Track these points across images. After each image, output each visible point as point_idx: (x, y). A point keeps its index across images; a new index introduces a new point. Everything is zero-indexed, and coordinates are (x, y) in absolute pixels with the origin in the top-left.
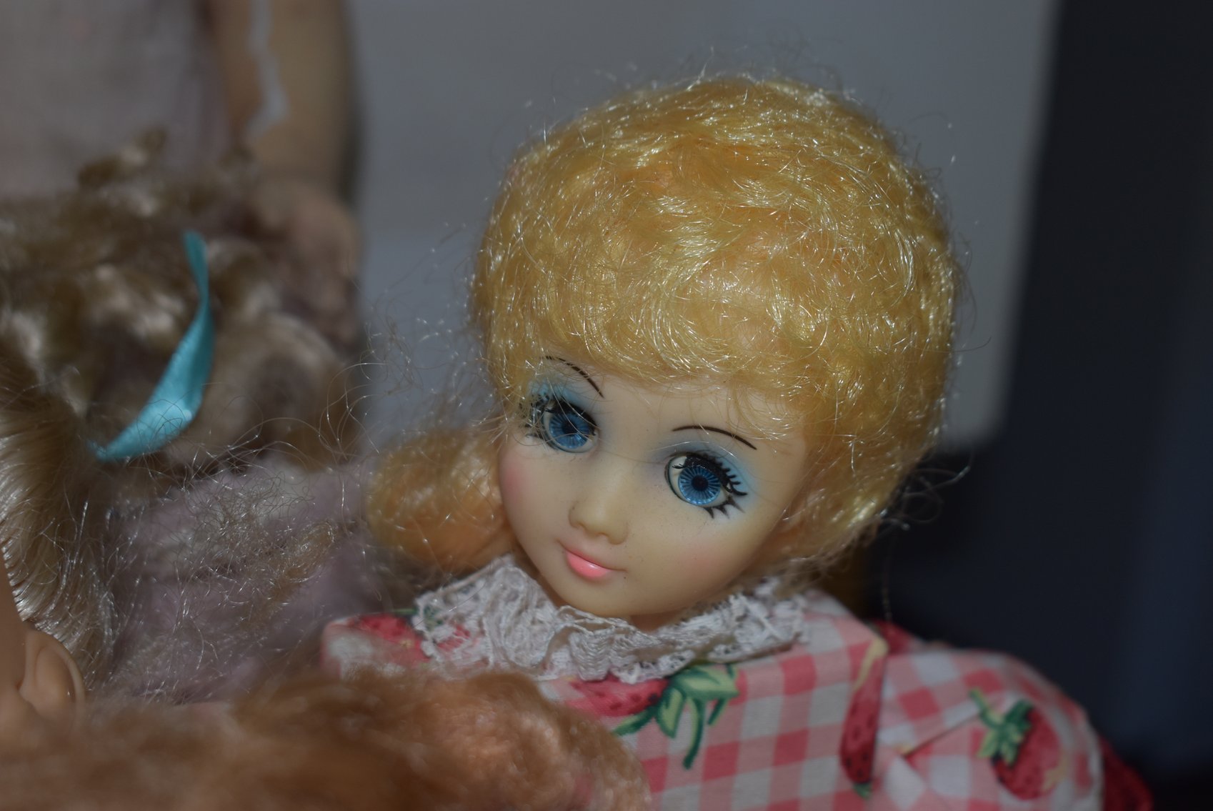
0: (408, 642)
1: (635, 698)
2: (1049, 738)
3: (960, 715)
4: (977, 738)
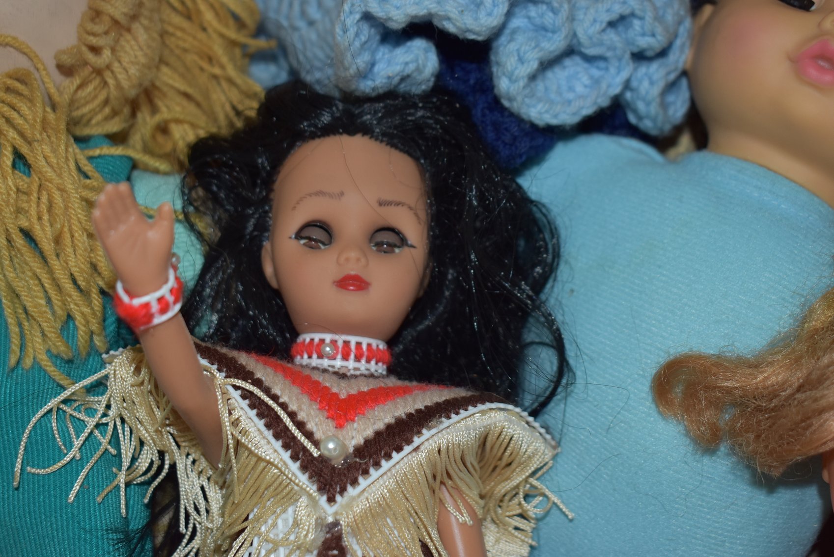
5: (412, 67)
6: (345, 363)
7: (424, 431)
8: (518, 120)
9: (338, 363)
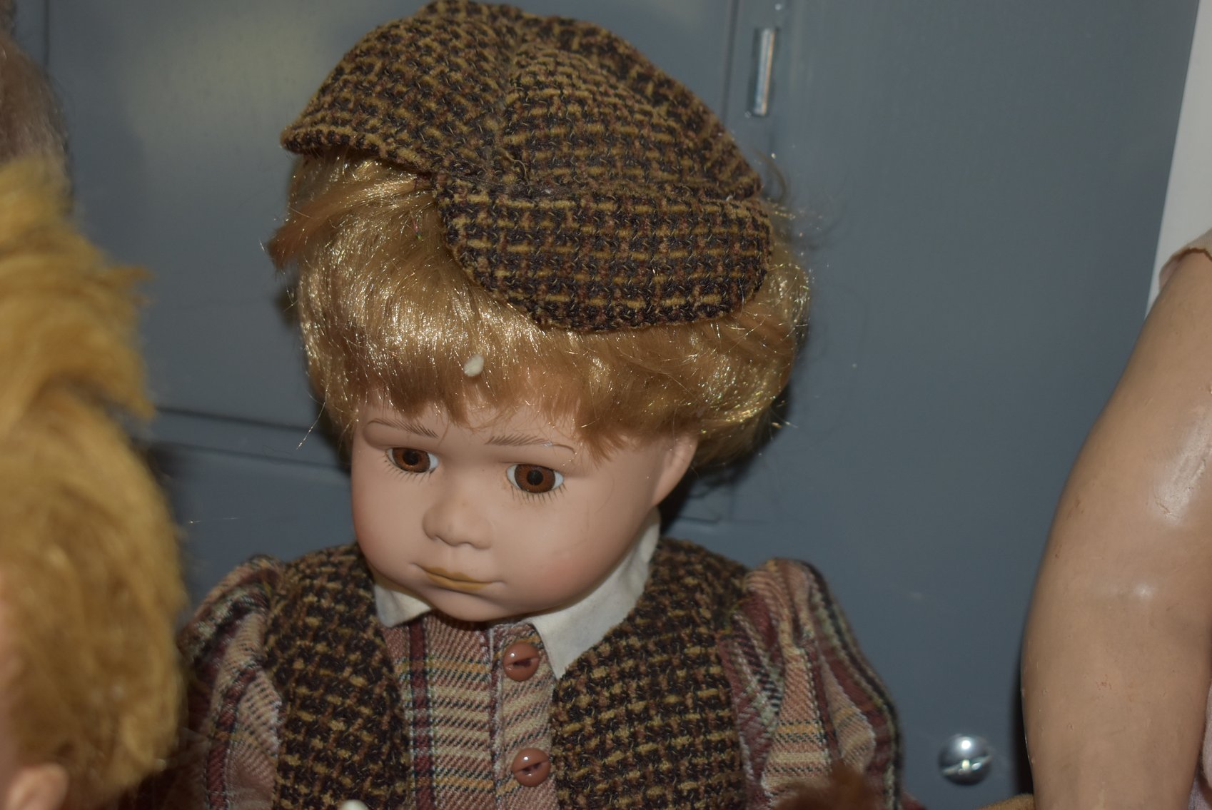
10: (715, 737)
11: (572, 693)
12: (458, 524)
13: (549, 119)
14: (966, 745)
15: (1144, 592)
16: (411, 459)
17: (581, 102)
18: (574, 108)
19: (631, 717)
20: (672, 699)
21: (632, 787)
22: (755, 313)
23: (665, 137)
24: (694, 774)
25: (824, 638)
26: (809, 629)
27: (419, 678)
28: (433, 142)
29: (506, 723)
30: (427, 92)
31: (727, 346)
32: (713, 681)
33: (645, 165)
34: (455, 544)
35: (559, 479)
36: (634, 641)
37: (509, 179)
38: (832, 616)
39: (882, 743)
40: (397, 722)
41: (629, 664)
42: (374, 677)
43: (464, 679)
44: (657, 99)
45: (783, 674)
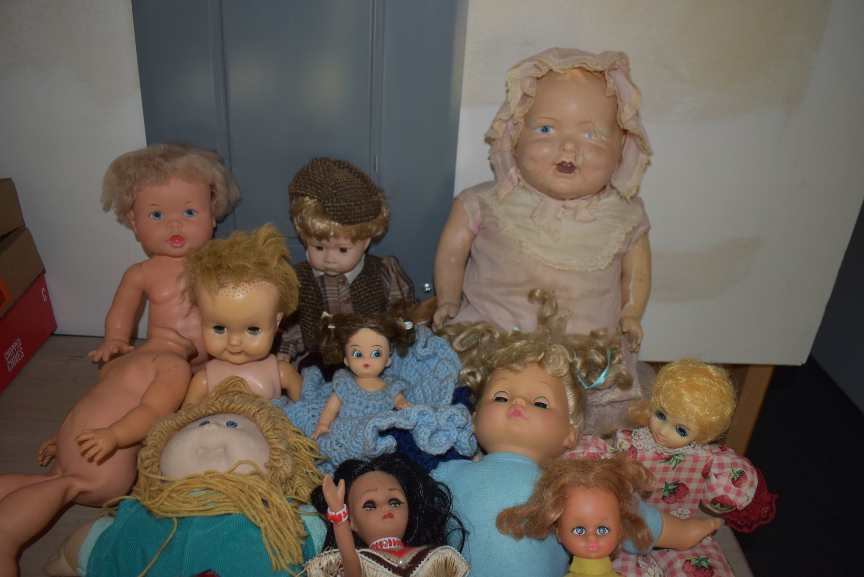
0: (630, 437)
1: (666, 458)
2: (746, 477)
3: (728, 470)
4: (730, 474)
5: (389, 445)
6: (391, 547)
7: (429, 554)
8: (427, 455)
9: (388, 547)
10: (379, 291)
11: (353, 287)
12: (330, 259)
13: (340, 187)
14: (427, 285)
15: (453, 260)
16: (320, 248)
17: (345, 182)
18: (344, 184)
19: (364, 290)
20: (371, 285)
21: (366, 302)
22: (380, 217)
23: (361, 186)
24: (376, 298)
25: (397, 270)
26: (395, 269)
27: (324, 286)
28: (319, 193)
29: (341, 293)
30: (317, 183)
31: (375, 223)
32: (378, 281)
33: (358, 192)
34: (330, 263)
35: (348, 250)
36: (363, 276)
37: (335, 200)
38: (399, 265)
39: (410, 288)
40: (321, 295)
41: (363, 280)
42: (315, 287)
43: (332, 286)
44: (358, 177)
45: (391, 278)
